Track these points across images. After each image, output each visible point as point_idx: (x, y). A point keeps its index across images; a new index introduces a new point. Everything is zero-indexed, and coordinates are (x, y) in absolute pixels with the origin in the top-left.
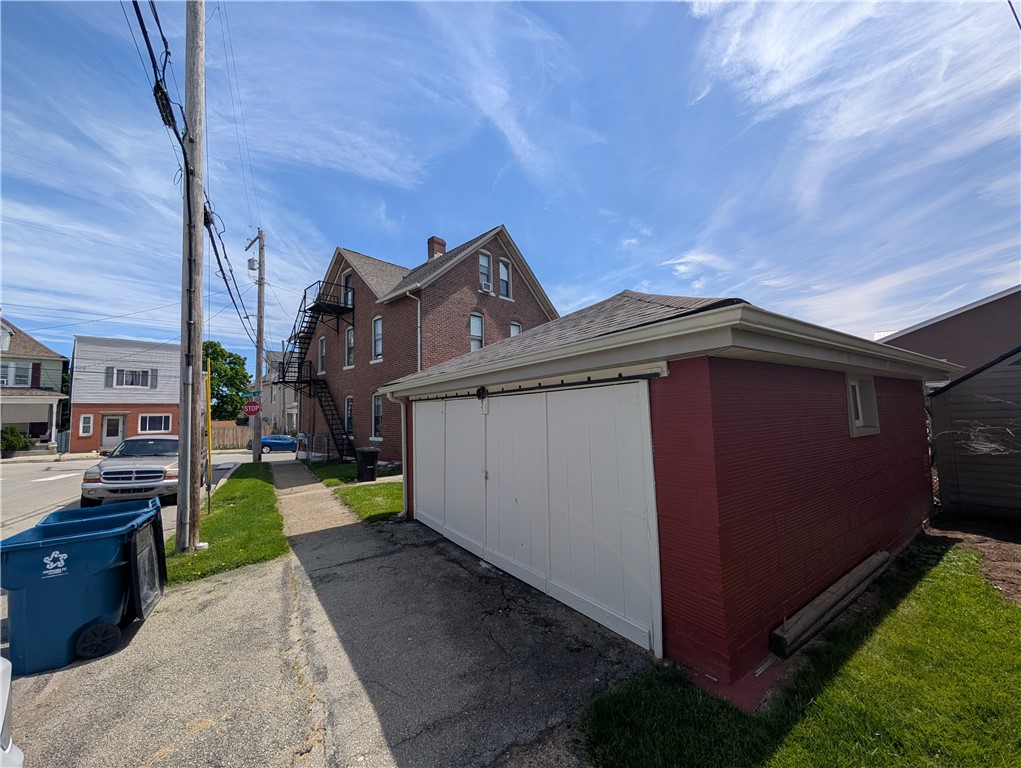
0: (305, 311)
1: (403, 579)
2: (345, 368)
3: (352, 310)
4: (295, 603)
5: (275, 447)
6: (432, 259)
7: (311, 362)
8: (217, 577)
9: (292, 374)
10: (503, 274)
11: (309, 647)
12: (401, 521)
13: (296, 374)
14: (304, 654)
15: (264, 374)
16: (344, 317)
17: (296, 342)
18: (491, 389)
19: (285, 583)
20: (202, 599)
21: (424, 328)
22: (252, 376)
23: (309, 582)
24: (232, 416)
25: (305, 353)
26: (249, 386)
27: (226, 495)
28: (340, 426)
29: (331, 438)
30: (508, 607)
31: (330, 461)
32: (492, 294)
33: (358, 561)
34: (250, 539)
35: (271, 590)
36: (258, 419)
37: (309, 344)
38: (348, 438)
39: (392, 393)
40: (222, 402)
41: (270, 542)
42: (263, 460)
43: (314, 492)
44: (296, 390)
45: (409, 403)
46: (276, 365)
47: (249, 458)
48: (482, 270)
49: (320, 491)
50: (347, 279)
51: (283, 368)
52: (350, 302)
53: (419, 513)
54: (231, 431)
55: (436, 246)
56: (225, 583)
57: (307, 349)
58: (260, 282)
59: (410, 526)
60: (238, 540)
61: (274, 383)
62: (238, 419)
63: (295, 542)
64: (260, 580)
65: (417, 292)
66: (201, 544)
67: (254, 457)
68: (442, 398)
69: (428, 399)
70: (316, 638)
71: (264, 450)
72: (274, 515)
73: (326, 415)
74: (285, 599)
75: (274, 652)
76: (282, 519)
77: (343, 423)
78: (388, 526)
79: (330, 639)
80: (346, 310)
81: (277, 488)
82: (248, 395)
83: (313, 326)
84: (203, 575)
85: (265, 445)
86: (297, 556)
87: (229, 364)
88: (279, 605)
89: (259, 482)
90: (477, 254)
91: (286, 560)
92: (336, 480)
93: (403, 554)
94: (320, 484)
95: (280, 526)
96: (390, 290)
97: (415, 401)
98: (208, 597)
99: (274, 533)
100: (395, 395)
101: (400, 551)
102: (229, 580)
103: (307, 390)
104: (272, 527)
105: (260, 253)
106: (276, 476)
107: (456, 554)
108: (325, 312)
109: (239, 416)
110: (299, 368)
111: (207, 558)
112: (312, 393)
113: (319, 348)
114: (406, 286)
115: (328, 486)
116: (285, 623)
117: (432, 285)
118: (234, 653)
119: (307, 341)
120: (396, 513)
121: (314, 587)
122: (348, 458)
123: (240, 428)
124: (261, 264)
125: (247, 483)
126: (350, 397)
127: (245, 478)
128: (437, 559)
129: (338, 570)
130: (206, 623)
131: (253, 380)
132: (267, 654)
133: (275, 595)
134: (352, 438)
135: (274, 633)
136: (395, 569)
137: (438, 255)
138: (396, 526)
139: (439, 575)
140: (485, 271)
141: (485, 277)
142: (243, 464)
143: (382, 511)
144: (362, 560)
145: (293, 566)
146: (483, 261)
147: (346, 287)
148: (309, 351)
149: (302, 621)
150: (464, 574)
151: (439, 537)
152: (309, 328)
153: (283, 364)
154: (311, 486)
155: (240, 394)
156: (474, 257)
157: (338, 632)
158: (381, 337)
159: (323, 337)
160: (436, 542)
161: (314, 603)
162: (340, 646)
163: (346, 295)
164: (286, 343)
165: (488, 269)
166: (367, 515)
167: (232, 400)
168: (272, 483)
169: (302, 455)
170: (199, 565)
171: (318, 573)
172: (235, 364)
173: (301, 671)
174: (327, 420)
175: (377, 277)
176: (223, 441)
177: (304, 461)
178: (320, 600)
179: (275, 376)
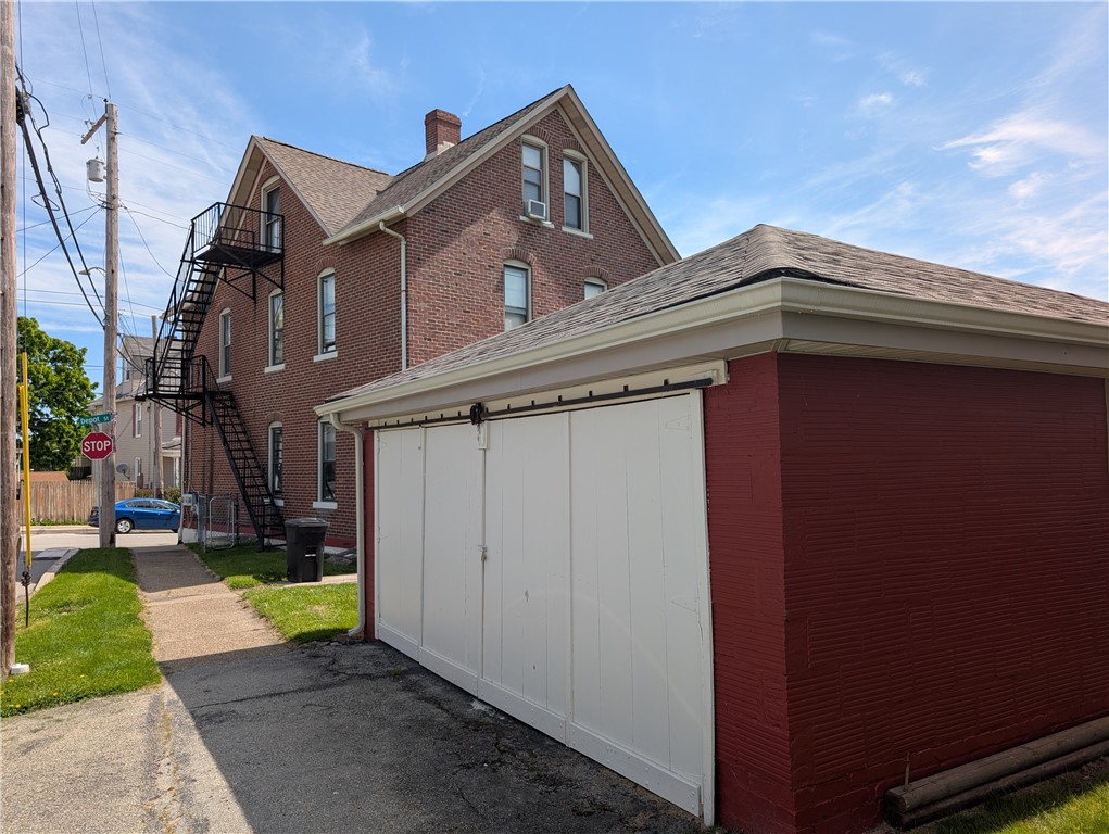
0: (193, 261)
1: (341, 721)
2: (267, 370)
3: (281, 257)
4: (166, 746)
5: (140, 521)
6: (432, 156)
7: (204, 358)
8: (46, 712)
9: (171, 382)
10: (571, 181)
11: (185, 797)
12: (352, 642)
13: (179, 382)
14: (176, 805)
15: (119, 379)
16: (266, 270)
17: (176, 321)
18: (492, 406)
19: (151, 721)
20: (24, 739)
21: (412, 292)
22: (96, 385)
23: (190, 722)
24: (59, 462)
25: (195, 341)
26: (91, 404)
27: (54, 598)
28: (259, 481)
29: (241, 501)
30: (499, 761)
31: (240, 547)
32: (548, 223)
33: (271, 695)
34: (97, 661)
35: (129, 729)
36: (109, 467)
37: (201, 323)
38: (273, 503)
39: (339, 414)
40: (42, 435)
41: (128, 666)
42: (117, 546)
43: (208, 596)
44: (178, 411)
45: (368, 433)
46: (141, 364)
47: (92, 541)
48: (526, 175)
49: (218, 596)
50: (270, 196)
51: (154, 368)
52: (276, 242)
53: (384, 629)
54: (59, 491)
55: (442, 129)
56: (58, 721)
57: (198, 332)
58: (110, 205)
59: (366, 649)
60: (78, 663)
61: (138, 398)
62: (72, 469)
63: (170, 670)
64: (114, 717)
65: (400, 223)
66: (19, 666)
67: (102, 539)
68: (420, 423)
69: (398, 425)
70: (196, 787)
71: (121, 527)
72: (138, 629)
73: (233, 459)
74: (152, 742)
75: (133, 799)
76: (151, 636)
77: (264, 475)
78: (328, 649)
79: (217, 788)
80: (268, 258)
81: (143, 589)
82: (91, 421)
83: (207, 288)
84: (24, 710)
85: (121, 517)
86: (174, 687)
87: (54, 360)
88: (142, 748)
89: (112, 578)
90: (517, 144)
91: (153, 692)
92: (249, 579)
93: (348, 688)
94: (220, 584)
95: (147, 645)
96: (351, 217)
97: (378, 428)
98: (34, 737)
99: (137, 655)
100: (344, 419)
101: (342, 683)
102: (65, 716)
103: (198, 411)
104: (132, 646)
105: (109, 148)
106: (141, 571)
107: (436, 690)
108: (231, 262)
109: (73, 463)
110: (183, 369)
111: (30, 685)
112: (208, 419)
113: (220, 330)
114: (380, 212)
115: (234, 587)
116: (150, 769)
117: (429, 209)
118: (77, 800)
119: (198, 318)
120: (344, 631)
121: (199, 726)
122: (274, 542)
123: (75, 484)
124: (111, 169)
125: (90, 580)
126: (277, 424)
127: (87, 572)
128: (403, 696)
129: (238, 707)
130: (34, 766)
131: (99, 392)
132: (124, 802)
133: (137, 736)
134: (280, 503)
135: (133, 779)
136: (330, 708)
137: (444, 147)
138: (344, 649)
139: (401, 717)
140: (533, 178)
141: (535, 189)
142: (81, 551)
143: (322, 626)
144: (279, 694)
145: (166, 700)
146: (530, 158)
147: (270, 213)
148: (202, 337)
149: (177, 768)
150: (441, 717)
151: (411, 665)
152: (201, 292)
153: (153, 361)
154: (203, 587)
155: (75, 419)
156: (512, 151)
157: (229, 782)
158: (333, 309)
159: (227, 311)
160: (406, 671)
161: (196, 747)
162: (230, 797)
163: (269, 227)
164: (159, 322)
165: (540, 173)
166: (296, 632)
167: (61, 433)
168: (134, 581)
169: (190, 535)
170: (18, 694)
171: (205, 710)
172: (65, 360)
173: (171, 823)
174: (236, 469)
175: (325, 194)
176: (46, 509)
177: (193, 547)
178: (205, 743)
179: (139, 385)
